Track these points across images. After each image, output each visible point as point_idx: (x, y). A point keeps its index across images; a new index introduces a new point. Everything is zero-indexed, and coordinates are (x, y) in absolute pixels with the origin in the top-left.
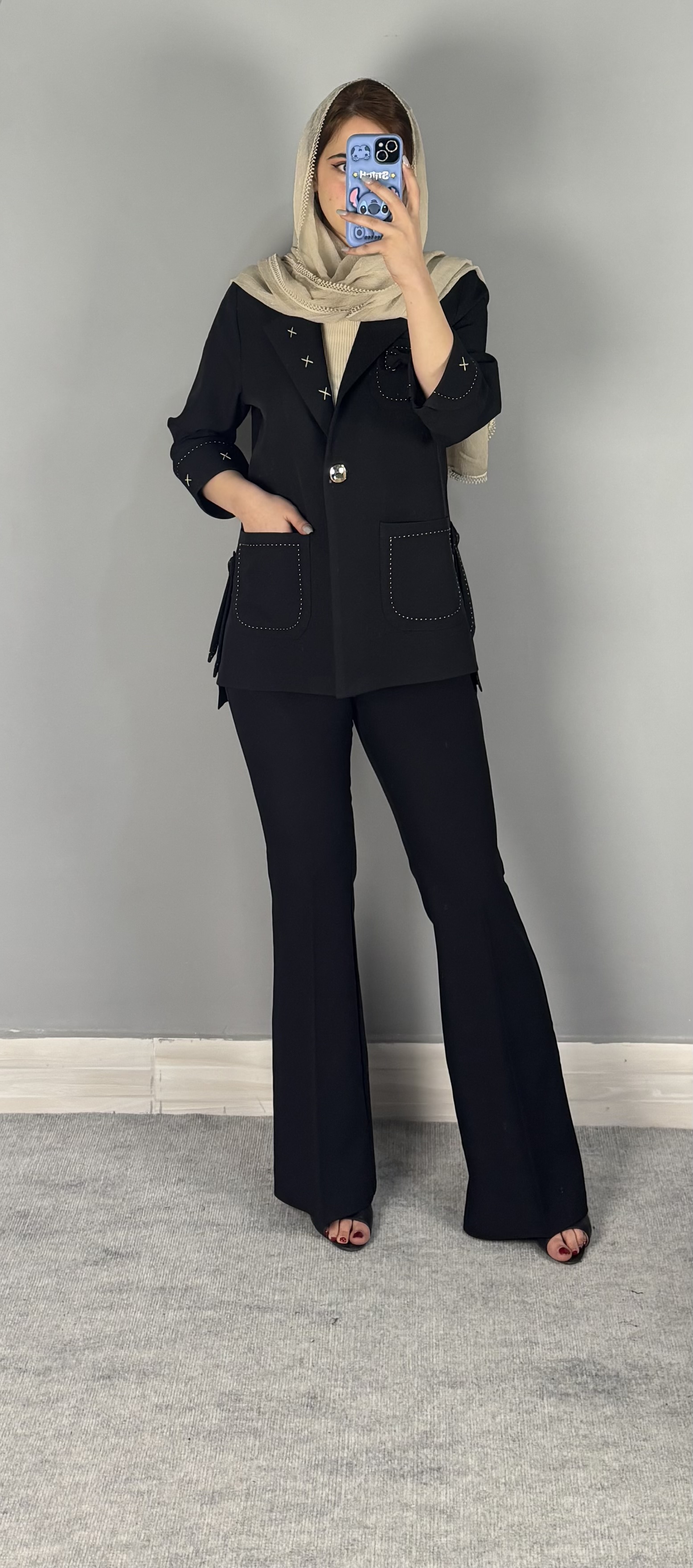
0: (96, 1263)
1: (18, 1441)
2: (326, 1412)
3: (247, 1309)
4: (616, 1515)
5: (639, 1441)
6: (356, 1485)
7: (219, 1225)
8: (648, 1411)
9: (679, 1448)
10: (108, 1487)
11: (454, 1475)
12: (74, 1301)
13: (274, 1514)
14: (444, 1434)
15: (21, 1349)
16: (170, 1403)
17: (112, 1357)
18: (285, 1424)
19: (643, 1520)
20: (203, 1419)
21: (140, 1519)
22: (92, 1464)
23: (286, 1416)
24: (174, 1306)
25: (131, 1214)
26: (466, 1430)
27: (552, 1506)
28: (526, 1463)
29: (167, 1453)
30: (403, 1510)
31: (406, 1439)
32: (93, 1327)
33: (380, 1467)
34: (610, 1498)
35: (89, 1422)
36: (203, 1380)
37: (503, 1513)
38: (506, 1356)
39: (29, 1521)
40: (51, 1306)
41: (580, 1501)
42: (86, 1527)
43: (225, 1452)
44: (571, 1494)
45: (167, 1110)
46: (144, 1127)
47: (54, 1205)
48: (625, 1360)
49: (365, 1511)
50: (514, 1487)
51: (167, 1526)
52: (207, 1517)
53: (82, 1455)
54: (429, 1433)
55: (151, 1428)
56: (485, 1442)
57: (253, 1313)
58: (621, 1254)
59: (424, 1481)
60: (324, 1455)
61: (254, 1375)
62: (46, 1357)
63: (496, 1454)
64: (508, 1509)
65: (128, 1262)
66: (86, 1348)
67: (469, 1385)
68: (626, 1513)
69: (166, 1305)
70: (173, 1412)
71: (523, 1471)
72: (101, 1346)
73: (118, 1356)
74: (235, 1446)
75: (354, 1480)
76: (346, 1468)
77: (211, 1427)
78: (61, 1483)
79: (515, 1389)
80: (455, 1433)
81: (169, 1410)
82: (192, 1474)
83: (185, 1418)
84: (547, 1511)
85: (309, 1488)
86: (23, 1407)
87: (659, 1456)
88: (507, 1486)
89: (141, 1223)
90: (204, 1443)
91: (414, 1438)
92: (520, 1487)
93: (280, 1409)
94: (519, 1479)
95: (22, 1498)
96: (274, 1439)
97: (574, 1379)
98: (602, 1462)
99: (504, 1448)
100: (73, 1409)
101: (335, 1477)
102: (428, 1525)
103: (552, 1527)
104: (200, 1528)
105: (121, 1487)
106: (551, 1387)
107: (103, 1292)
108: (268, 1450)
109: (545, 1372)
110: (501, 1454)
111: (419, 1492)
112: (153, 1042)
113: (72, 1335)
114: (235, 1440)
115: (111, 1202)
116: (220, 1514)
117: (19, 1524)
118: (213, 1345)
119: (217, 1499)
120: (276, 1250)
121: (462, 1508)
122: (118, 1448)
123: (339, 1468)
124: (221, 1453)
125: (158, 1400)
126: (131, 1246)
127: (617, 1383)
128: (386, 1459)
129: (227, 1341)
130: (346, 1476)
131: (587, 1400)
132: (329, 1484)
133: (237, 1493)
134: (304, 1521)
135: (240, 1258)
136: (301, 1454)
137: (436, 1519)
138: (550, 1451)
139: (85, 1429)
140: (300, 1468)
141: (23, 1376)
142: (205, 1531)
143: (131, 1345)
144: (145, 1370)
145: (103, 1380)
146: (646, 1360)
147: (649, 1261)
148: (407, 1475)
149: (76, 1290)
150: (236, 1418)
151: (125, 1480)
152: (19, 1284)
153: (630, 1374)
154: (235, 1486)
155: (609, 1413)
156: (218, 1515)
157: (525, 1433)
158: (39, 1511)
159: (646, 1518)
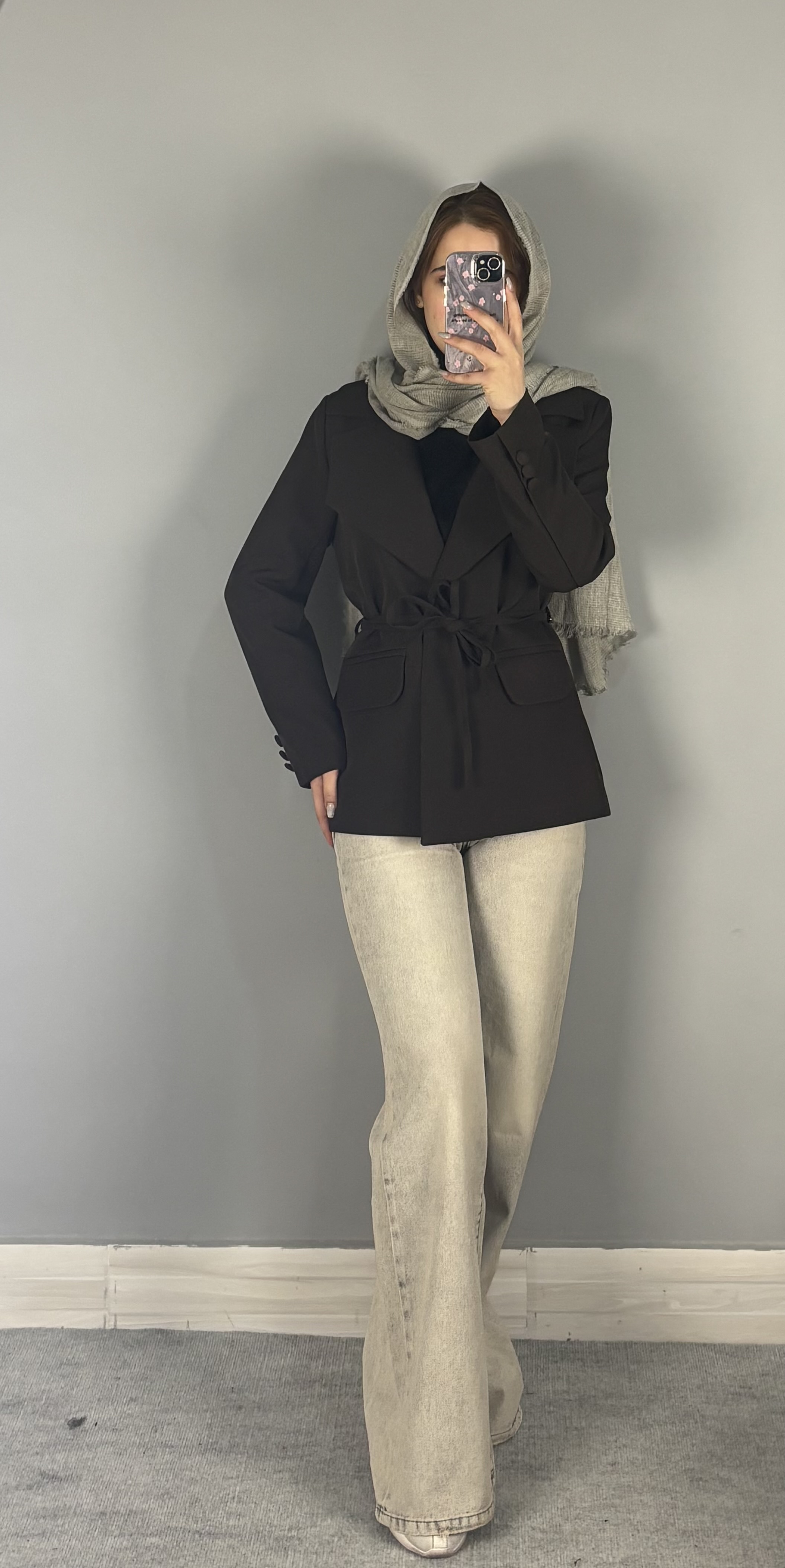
0: (30, 1487)
3: (197, 1536)
7: (173, 1447)
24: (115, 1533)
45: (122, 1324)
46: (95, 1342)
58: (621, 1475)
65: (66, 1486)
69: (105, 1532)
89: (85, 1444)
107: (36, 1518)
112: (107, 1248)
115: (51, 1423)
120: (235, 1473)
126: (71, 1469)
135: (193, 1481)
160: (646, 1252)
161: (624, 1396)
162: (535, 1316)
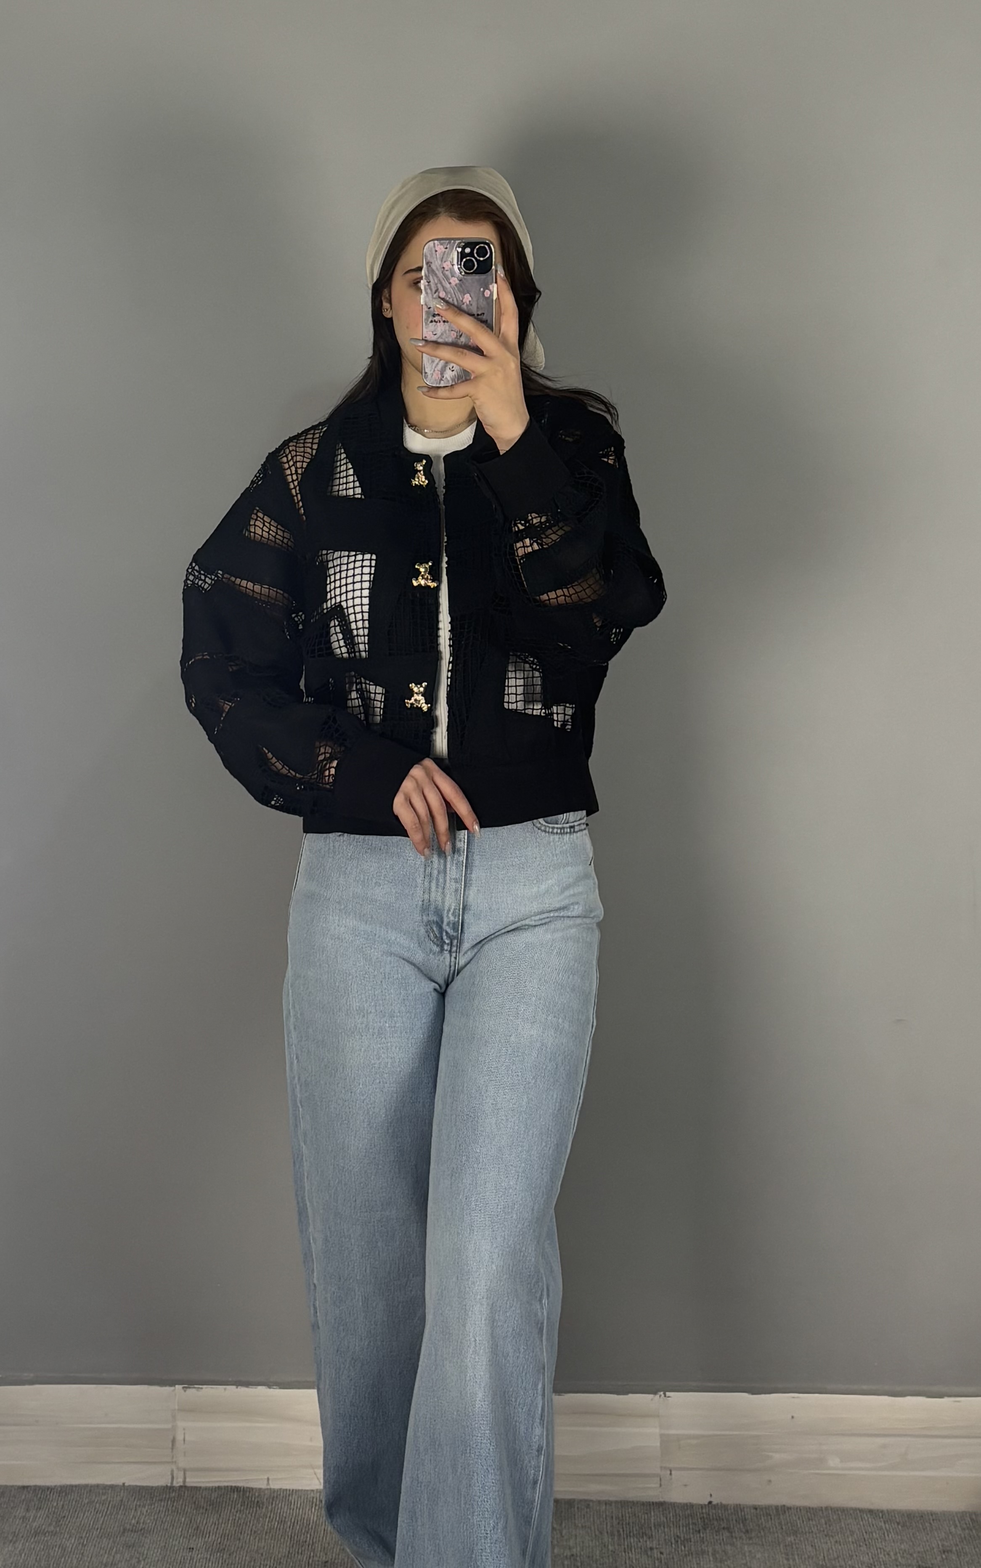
45: (193, 1481)
46: (163, 1503)
112: (174, 1390)
160: (798, 1397)
162: (671, 1474)
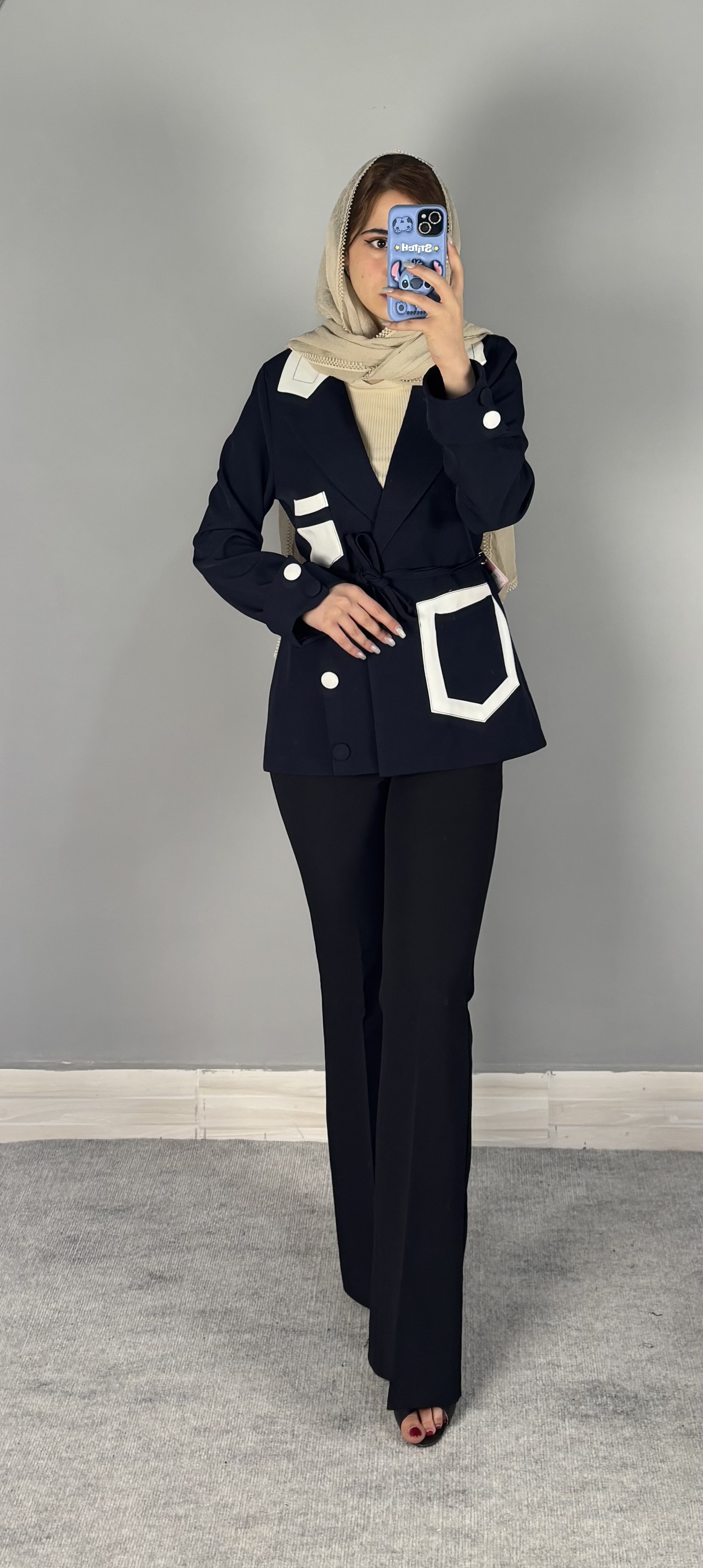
0: (141, 1287)
1: (63, 1464)
2: (356, 1435)
3: (284, 1333)
4: (634, 1538)
5: (656, 1463)
6: (385, 1507)
7: (258, 1249)
8: (665, 1432)
9: (695, 1469)
10: (147, 1512)
11: (478, 1497)
12: (119, 1325)
13: (306, 1538)
14: (470, 1456)
15: (68, 1373)
16: (209, 1426)
17: (154, 1381)
18: (317, 1447)
19: (660, 1543)
20: (239, 1441)
21: (177, 1543)
22: (132, 1488)
23: (318, 1439)
24: (214, 1330)
25: (176, 1238)
26: (490, 1451)
27: (572, 1528)
28: (548, 1485)
29: (204, 1477)
30: (429, 1533)
31: (433, 1461)
32: (137, 1352)
33: (408, 1490)
34: (629, 1521)
35: (131, 1446)
36: (240, 1403)
37: (525, 1536)
38: (529, 1379)
39: (71, 1546)
40: (97, 1330)
41: (600, 1524)
42: (125, 1551)
43: (259, 1475)
44: (591, 1517)
45: (211, 1136)
46: (189, 1152)
47: (102, 1231)
48: (644, 1382)
49: (392, 1535)
50: (536, 1510)
51: (202, 1551)
52: (241, 1542)
53: (123, 1478)
54: (455, 1455)
55: (189, 1452)
56: (509, 1464)
57: (289, 1336)
58: (640, 1277)
59: (450, 1504)
60: (354, 1478)
61: (289, 1398)
62: (91, 1382)
63: (519, 1477)
64: (530, 1532)
65: (171, 1286)
66: (130, 1372)
67: (494, 1406)
68: (644, 1536)
69: (205, 1328)
70: (211, 1434)
71: (545, 1493)
72: (144, 1370)
73: (159, 1380)
74: (269, 1469)
75: (382, 1503)
76: (375, 1491)
77: (247, 1450)
78: (103, 1508)
79: (538, 1411)
80: (481, 1455)
81: (207, 1433)
82: (228, 1497)
83: (222, 1440)
84: (568, 1534)
85: (339, 1512)
86: (68, 1430)
87: (676, 1477)
88: (530, 1509)
89: (184, 1248)
90: (240, 1467)
91: (441, 1460)
92: (542, 1509)
93: (313, 1433)
94: (541, 1501)
95: (65, 1523)
96: (307, 1463)
97: (594, 1401)
98: (620, 1484)
99: (527, 1470)
100: (115, 1432)
101: (364, 1499)
102: (453, 1549)
103: (572, 1550)
104: (234, 1553)
105: (160, 1512)
106: (572, 1409)
107: (147, 1316)
108: (301, 1473)
109: (567, 1394)
110: (524, 1476)
111: (445, 1515)
112: (196, 1073)
113: (116, 1359)
114: (270, 1463)
115: (156, 1227)
116: (254, 1538)
117: (62, 1550)
118: (250, 1369)
119: (251, 1523)
121: (486, 1532)
122: (157, 1471)
123: (368, 1491)
124: (256, 1476)
125: (197, 1423)
126: (174, 1270)
127: (636, 1404)
128: (414, 1482)
129: (263, 1365)
130: (375, 1499)
131: (606, 1422)
132: (359, 1507)
133: (270, 1517)
134: (334, 1545)
135: (277, 1282)
136: (332, 1475)
137: (461, 1542)
138: (571, 1472)
139: (126, 1452)
140: (331, 1491)
141: (69, 1399)
142: (239, 1555)
143: (172, 1369)
144: (185, 1393)
145: (145, 1402)
146: (663, 1382)
147: (667, 1283)
148: (434, 1497)
149: (122, 1314)
150: (271, 1440)
151: (164, 1504)
152: (68, 1308)
153: (648, 1396)
154: (269, 1510)
155: (628, 1435)
156: (251, 1539)
157: (547, 1455)
158: (81, 1536)
159: (663, 1541)
160: (648, 1074)
161: (635, 1202)
162: (556, 1129)
